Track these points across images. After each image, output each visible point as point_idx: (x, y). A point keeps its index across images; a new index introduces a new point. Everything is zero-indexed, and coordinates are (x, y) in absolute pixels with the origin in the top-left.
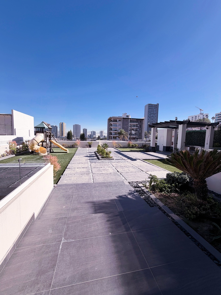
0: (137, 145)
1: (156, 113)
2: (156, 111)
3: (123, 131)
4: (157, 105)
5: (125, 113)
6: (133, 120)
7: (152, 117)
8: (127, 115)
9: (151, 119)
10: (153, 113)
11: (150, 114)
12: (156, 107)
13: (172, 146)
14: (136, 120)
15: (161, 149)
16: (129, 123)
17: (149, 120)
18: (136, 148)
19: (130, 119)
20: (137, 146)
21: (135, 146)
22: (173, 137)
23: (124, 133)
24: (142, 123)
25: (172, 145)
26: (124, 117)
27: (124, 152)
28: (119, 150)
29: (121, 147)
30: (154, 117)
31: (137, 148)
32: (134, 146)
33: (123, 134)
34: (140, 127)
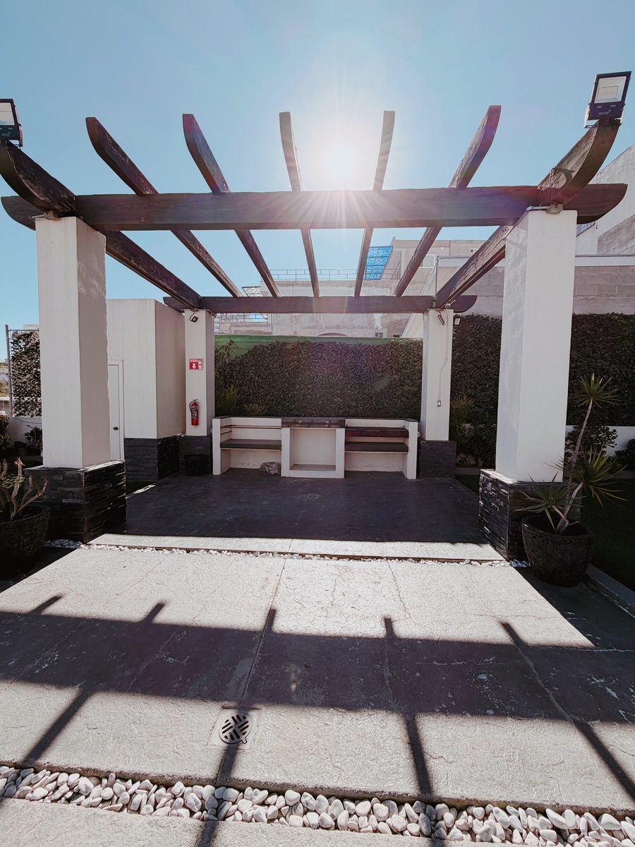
13: (191, 431)
22: (195, 365)
25: (195, 422)
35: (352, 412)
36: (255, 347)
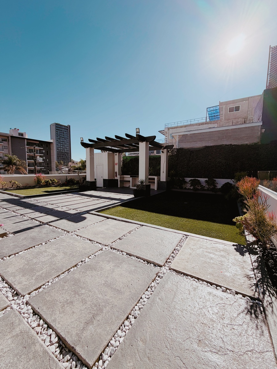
0: (57, 181)
1: (67, 137)
2: (67, 135)
3: (15, 159)
4: (68, 127)
5: (16, 129)
6: (31, 142)
7: (62, 141)
8: (20, 131)
9: (62, 145)
10: (63, 136)
11: (59, 137)
12: (67, 130)
13: (116, 178)
14: (38, 142)
15: (100, 184)
16: (26, 146)
17: (59, 146)
18: (54, 186)
19: (27, 139)
20: (55, 182)
21: (53, 183)
23: (18, 162)
24: (50, 149)
25: (116, 176)
26: (14, 136)
27: (33, 199)
28: (15, 196)
29: (18, 187)
30: (65, 143)
31: (56, 186)
32: (50, 182)
33: (15, 164)
34: (47, 155)
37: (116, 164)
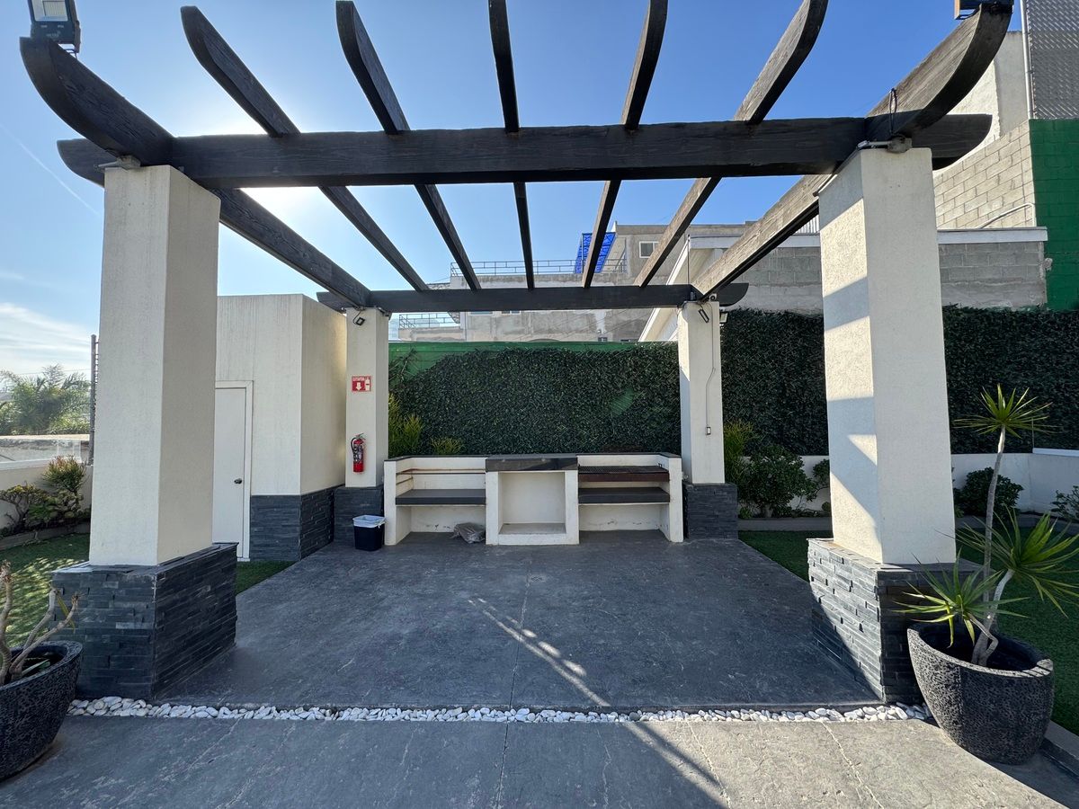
13: (354, 481)
35: (583, 445)
36: (446, 358)
37: (359, 385)
